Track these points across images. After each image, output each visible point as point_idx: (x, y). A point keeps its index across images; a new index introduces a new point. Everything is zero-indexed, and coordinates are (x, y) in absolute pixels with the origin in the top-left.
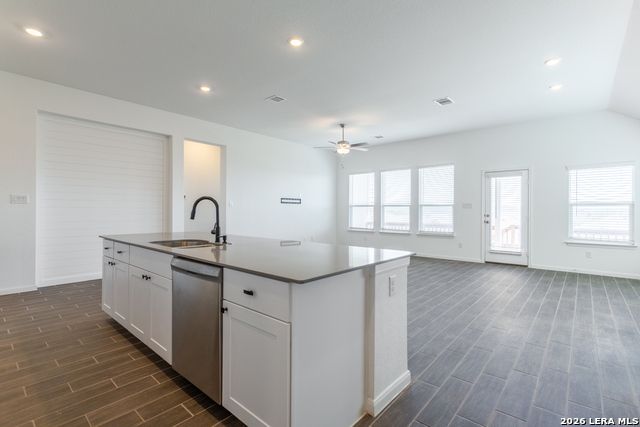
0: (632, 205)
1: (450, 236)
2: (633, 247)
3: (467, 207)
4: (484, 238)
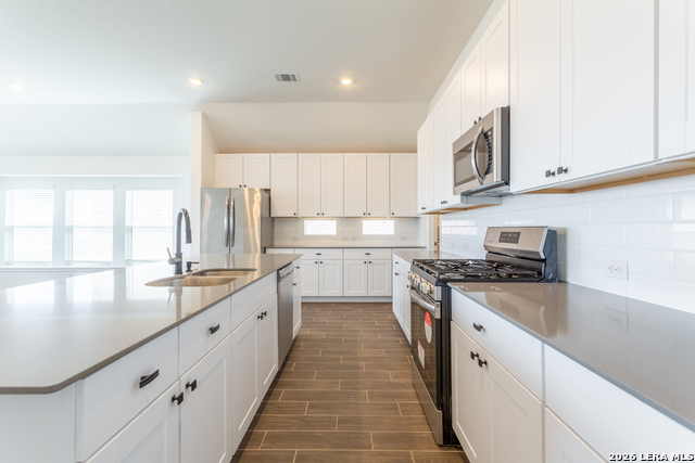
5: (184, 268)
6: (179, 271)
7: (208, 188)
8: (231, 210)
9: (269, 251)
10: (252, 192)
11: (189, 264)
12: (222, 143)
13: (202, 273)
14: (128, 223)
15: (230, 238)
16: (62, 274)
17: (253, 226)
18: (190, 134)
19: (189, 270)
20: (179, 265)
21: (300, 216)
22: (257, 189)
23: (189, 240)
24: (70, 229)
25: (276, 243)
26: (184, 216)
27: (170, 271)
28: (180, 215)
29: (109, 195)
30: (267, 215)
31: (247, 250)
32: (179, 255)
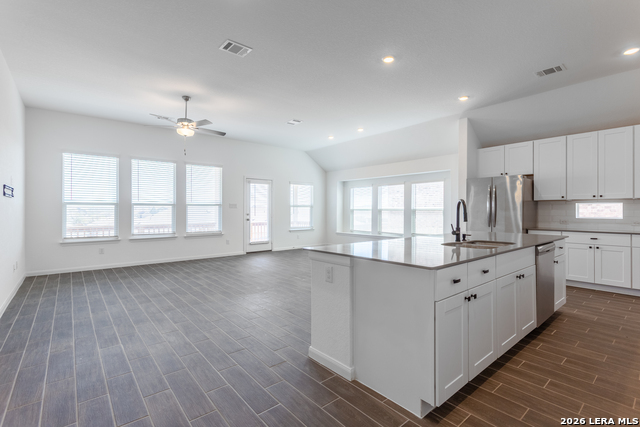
0: (312, 207)
1: (218, 235)
2: (312, 230)
3: (233, 207)
4: (246, 233)
5: (461, 238)
6: (458, 239)
7: (473, 179)
8: (493, 196)
9: (530, 232)
10: (514, 179)
11: (464, 236)
12: (484, 139)
13: (473, 242)
14: (413, 207)
15: (492, 220)
16: (376, 238)
17: (515, 209)
18: (458, 137)
19: (464, 239)
20: (458, 235)
21: (569, 198)
22: (519, 176)
23: (466, 220)
24: (380, 211)
25: (540, 225)
26: (462, 205)
27: (453, 239)
28: (459, 204)
29: (401, 188)
30: (530, 199)
31: (508, 229)
32: (458, 229)
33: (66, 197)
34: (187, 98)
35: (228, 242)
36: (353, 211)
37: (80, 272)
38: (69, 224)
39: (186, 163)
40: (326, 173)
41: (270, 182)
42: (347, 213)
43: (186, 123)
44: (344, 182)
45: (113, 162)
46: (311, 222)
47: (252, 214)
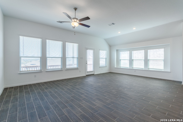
0: (106, 59)
1: (77, 69)
3: (82, 59)
4: (86, 68)
24: (133, 60)
33: (21, 54)
34: (76, 9)
35: (80, 72)
36: (120, 60)
37: (27, 85)
38: (22, 65)
39: (66, 42)
40: (110, 47)
41: (94, 50)
42: (118, 61)
43: (75, 20)
44: (117, 50)
45: (39, 40)
46: (106, 64)
47: (88, 61)
